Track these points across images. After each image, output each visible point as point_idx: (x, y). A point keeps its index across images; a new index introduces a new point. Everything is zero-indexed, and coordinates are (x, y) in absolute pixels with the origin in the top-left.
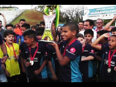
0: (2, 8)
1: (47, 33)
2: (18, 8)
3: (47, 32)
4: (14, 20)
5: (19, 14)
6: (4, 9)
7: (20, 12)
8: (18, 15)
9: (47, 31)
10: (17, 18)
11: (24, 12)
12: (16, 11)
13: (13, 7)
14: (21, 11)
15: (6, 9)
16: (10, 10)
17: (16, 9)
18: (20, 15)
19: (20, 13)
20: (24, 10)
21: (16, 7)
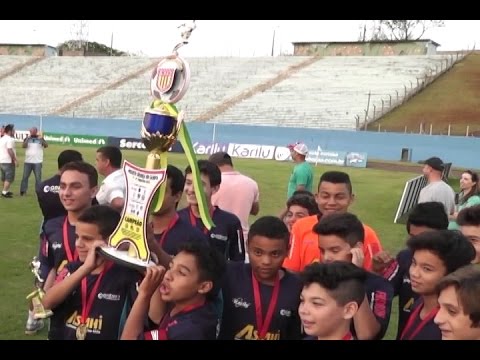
0: (368, 45)
1: (129, 228)
2: (437, 45)
3: (130, 224)
4: (414, 95)
5: (439, 70)
6: (377, 47)
7: (445, 62)
8: (434, 73)
9: (131, 220)
10: (427, 85)
11: (460, 61)
12: (427, 56)
13: (418, 40)
14: (449, 56)
15: (384, 47)
16: (402, 53)
17: (426, 49)
18: (443, 74)
19: (444, 67)
20: (462, 52)
21: (427, 41)
